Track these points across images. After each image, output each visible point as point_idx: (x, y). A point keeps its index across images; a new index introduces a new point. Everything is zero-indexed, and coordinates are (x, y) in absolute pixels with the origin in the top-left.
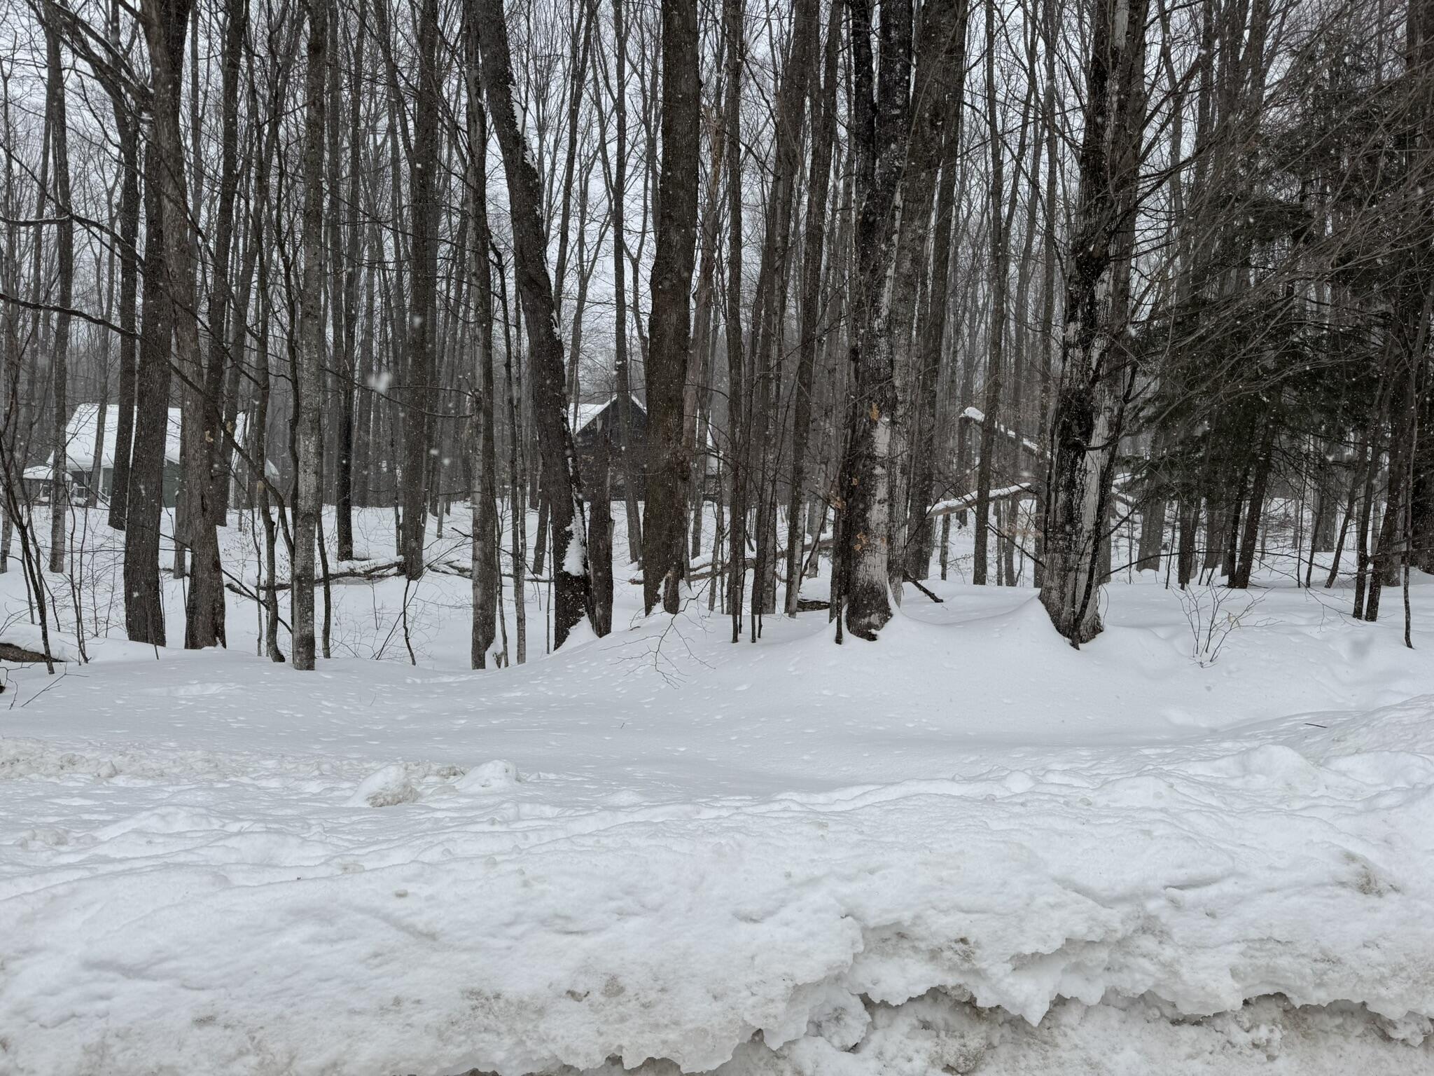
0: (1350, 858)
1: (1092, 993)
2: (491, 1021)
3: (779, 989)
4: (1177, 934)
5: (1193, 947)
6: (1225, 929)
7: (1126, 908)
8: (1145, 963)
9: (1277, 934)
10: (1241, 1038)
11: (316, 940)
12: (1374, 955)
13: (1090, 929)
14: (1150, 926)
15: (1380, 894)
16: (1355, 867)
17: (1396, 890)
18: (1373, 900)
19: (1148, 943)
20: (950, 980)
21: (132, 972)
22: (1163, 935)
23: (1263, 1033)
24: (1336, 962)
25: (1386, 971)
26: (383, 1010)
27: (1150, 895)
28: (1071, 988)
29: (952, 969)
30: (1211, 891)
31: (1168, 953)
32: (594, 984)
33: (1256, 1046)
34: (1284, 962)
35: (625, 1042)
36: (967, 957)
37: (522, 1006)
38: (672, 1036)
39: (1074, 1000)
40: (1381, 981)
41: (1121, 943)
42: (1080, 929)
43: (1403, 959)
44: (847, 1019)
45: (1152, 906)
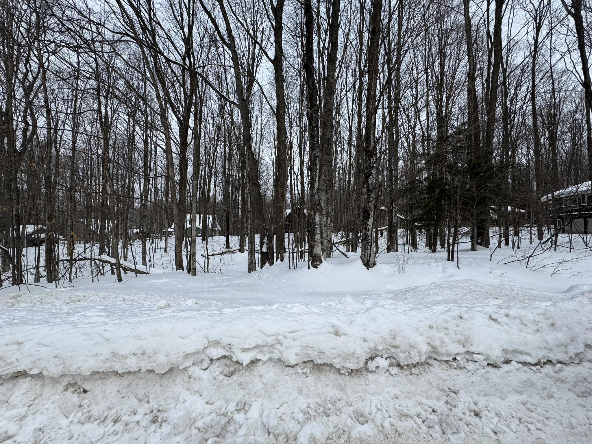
0: (334, 326)
1: (265, 358)
2: (116, 360)
3: (182, 354)
4: (284, 344)
5: (287, 348)
6: (297, 343)
7: (274, 338)
8: (277, 351)
9: (310, 345)
10: (300, 371)
11: (85, 340)
12: (334, 351)
13: (263, 342)
14: (279, 342)
15: (340, 336)
16: (334, 328)
17: (345, 335)
18: (338, 337)
19: (278, 346)
20: (227, 354)
21: (45, 346)
22: (282, 345)
23: (305, 370)
24: (323, 353)
25: (336, 356)
26: (94, 356)
27: (279, 335)
28: (259, 357)
29: (227, 351)
30: (295, 334)
31: (282, 349)
32: (139, 352)
33: (303, 373)
34: (310, 352)
35: (142, 365)
36: (230, 348)
37: (123, 356)
38: (154, 364)
39: (260, 360)
40: (335, 358)
41: (272, 346)
42: (260, 342)
43: (341, 353)
44: (204, 362)
45: (280, 337)
